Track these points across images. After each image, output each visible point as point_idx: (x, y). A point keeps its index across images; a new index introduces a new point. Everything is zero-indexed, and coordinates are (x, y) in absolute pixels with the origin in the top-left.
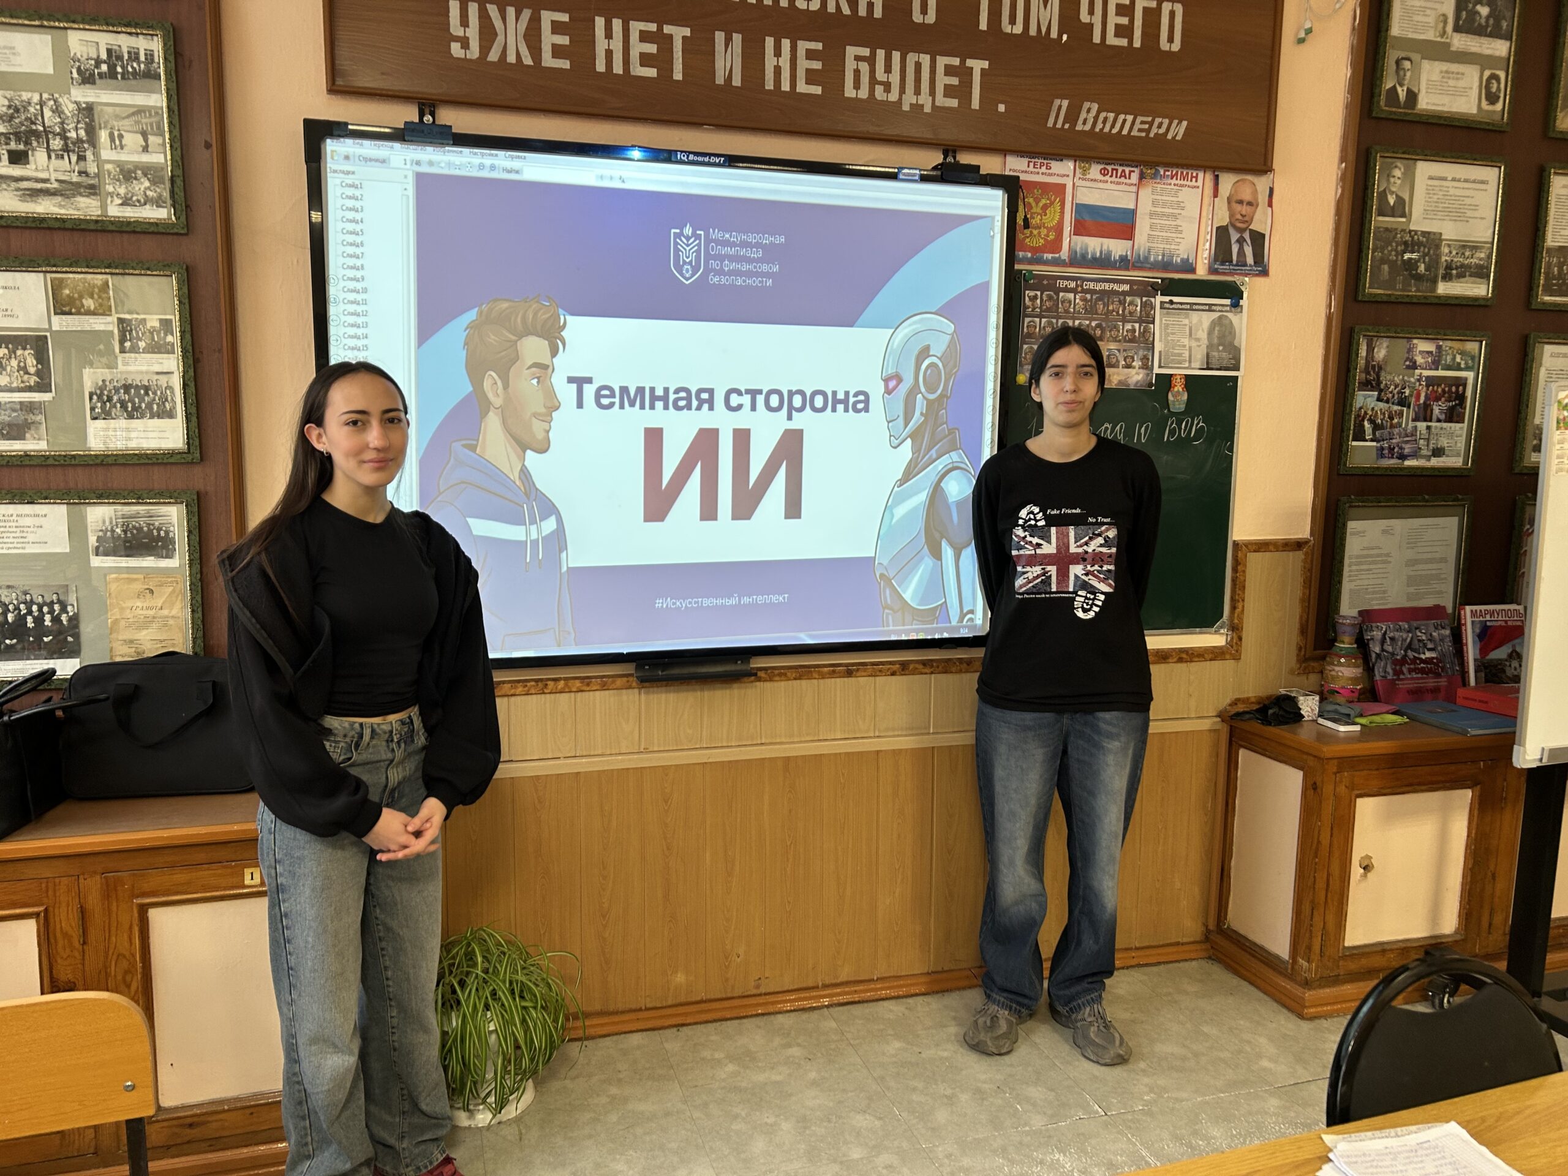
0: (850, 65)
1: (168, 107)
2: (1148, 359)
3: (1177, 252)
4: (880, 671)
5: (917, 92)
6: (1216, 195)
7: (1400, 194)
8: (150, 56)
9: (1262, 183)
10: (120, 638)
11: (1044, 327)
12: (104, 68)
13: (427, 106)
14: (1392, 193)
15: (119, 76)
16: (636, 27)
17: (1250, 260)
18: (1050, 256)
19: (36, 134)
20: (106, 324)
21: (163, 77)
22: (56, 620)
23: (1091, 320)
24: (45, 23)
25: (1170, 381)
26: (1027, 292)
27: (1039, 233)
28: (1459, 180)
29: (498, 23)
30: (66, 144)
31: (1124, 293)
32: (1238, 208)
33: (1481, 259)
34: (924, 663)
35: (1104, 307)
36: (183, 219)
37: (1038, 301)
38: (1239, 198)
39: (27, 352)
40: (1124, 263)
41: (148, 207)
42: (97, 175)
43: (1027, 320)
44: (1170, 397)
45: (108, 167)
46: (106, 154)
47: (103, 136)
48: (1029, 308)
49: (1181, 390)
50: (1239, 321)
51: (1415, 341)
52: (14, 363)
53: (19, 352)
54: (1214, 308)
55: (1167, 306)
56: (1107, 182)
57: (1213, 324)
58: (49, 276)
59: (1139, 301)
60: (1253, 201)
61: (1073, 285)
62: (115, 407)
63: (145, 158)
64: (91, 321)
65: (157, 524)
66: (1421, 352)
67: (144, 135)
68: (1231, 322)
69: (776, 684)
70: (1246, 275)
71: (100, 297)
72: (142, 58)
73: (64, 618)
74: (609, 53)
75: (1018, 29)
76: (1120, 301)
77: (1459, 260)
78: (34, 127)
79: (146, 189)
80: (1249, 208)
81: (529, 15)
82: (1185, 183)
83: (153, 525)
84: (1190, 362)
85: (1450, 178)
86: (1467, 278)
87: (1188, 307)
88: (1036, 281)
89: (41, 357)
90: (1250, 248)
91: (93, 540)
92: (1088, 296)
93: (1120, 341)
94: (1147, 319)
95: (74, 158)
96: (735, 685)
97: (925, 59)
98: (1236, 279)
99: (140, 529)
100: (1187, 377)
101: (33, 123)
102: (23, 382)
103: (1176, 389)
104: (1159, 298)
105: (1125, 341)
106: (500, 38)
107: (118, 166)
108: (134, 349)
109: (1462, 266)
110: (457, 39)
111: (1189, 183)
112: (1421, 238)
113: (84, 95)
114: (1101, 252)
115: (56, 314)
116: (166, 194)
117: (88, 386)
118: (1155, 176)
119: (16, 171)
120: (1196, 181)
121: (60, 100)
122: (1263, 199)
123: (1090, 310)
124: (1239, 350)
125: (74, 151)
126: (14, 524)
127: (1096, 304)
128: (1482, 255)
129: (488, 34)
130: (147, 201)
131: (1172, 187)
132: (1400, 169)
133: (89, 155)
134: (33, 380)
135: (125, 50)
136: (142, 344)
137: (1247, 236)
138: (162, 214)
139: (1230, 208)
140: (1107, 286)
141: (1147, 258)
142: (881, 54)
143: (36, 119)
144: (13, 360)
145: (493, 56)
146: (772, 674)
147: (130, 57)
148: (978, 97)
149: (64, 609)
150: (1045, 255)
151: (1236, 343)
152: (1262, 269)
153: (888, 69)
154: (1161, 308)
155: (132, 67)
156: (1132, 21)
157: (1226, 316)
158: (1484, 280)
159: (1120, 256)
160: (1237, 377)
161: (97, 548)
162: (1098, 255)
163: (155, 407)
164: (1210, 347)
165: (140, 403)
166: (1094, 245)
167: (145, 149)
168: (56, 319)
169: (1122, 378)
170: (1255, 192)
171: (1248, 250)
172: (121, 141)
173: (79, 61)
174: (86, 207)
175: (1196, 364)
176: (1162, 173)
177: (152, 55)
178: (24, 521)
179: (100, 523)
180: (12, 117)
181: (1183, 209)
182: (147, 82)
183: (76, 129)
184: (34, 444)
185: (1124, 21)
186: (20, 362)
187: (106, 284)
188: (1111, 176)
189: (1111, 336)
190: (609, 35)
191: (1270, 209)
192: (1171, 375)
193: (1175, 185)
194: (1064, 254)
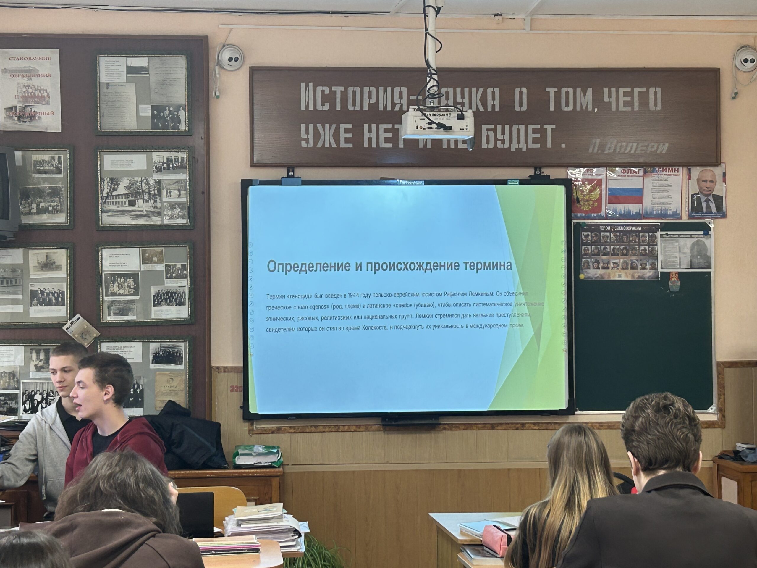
0: (484, 133)
1: (189, 179)
2: (655, 264)
3: (670, 208)
4: (510, 427)
5: (519, 142)
6: (689, 178)
8: (183, 159)
9: (718, 171)
10: (159, 399)
11: (593, 250)
12: (165, 165)
13: (291, 168)
15: (171, 168)
16: (382, 127)
17: (714, 210)
18: (595, 215)
19: (139, 193)
20: (161, 267)
21: (187, 167)
22: (135, 391)
23: (620, 245)
24: (145, 150)
25: (670, 276)
26: (583, 233)
27: (589, 204)
29: (321, 131)
30: (150, 197)
31: (639, 231)
32: (704, 184)
34: (534, 424)
35: (627, 239)
36: (192, 223)
37: (590, 237)
38: (704, 179)
39: (131, 280)
40: (638, 216)
41: (179, 219)
42: (161, 208)
43: (583, 247)
44: (670, 284)
45: (165, 204)
46: (165, 199)
47: (164, 192)
48: (584, 241)
49: (676, 280)
50: (709, 243)
52: (126, 284)
53: (128, 280)
54: (692, 236)
55: (665, 236)
56: (625, 176)
57: (693, 244)
58: (141, 249)
59: (647, 235)
60: (713, 180)
61: (609, 228)
62: (163, 301)
63: (179, 200)
64: (156, 266)
65: (176, 350)
67: (179, 191)
68: (704, 243)
69: (454, 432)
70: (712, 218)
71: (160, 256)
72: (180, 161)
73: (138, 390)
74: (370, 139)
75: (570, 108)
76: (636, 235)
78: (138, 191)
79: (179, 212)
80: (711, 184)
81: (335, 127)
82: (671, 173)
83: (174, 350)
84: (680, 265)
87: (678, 236)
88: (588, 227)
89: (136, 282)
90: (714, 204)
91: (151, 358)
92: (618, 234)
93: (637, 256)
94: (653, 243)
95: (152, 201)
96: (433, 432)
97: (522, 127)
98: (707, 221)
99: (169, 352)
100: (679, 273)
101: (139, 189)
102: (129, 292)
103: (673, 280)
104: (659, 234)
105: (641, 255)
106: (322, 137)
107: (169, 204)
108: (171, 277)
110: (304, 140)
111: (674, 173)
113: (157, 177)
114: (624, 211)
115: (143, 264)
116: (186, 213)
117: (153, 294)
118: (652, 172)
119: (131, 208)
120: (678, 172)
121: (149, 179)
122: (719, 178)
123: (620, 240)
124: (710, 258)
125: (152, 199)
126: (122, 351)
127: (622, 238)
129: (317, 136)
130: (179, 216)
131: (664, 176)
133: (158, 200)
134: (132, 291)
135: (173, 158)
136: (174, 275)
137: (711, 198)
138: (184, 221)
139: (698, 185)
140: (628, 228)
141: (651, 213)
142: (499, 127)
143: (139, 187)
144: (126, 283)
145: (319, 145)
146: (451, 427)
147: (175, 161)
148: (551, 142)
149: (138, 387)
150: (592, 214)
151: (708, 254)
152: (721, 213)
153: (503, 133)
154: (661, 238)
155: (176, 164)
156: (633, 98)
157: (702, 240)
159: (636, 212)
160: (710, 272)
161: (153, 360)
162: (623, 212)
163: (178, 301)
164: (692, 256)
165: (172, 299)
166: (621, 207)
167: (179, 196)
168: (142, 266)
169: (640, 275)
170: (714, 175)
171: (713, 205)
172: (170, 194)
173: (156, 163)
174: (156, 221)
175: (685, 267)
176: (657, 169)
177: (184, 159)
178: (125, 349)
179: (155, 350)
180: (130, 187)
181: (671, 186)
182: (182, 170)
183: (154, 190)
184: (130, 317)
185: (628, 99)
186: (128, 284)
187: (162, 251)
188: (628, 173)
189: (632, 253)
190: (370, 131)
191: (724, 183)
192: (670, 272)
193: (665, 175)
194: (603, 213)
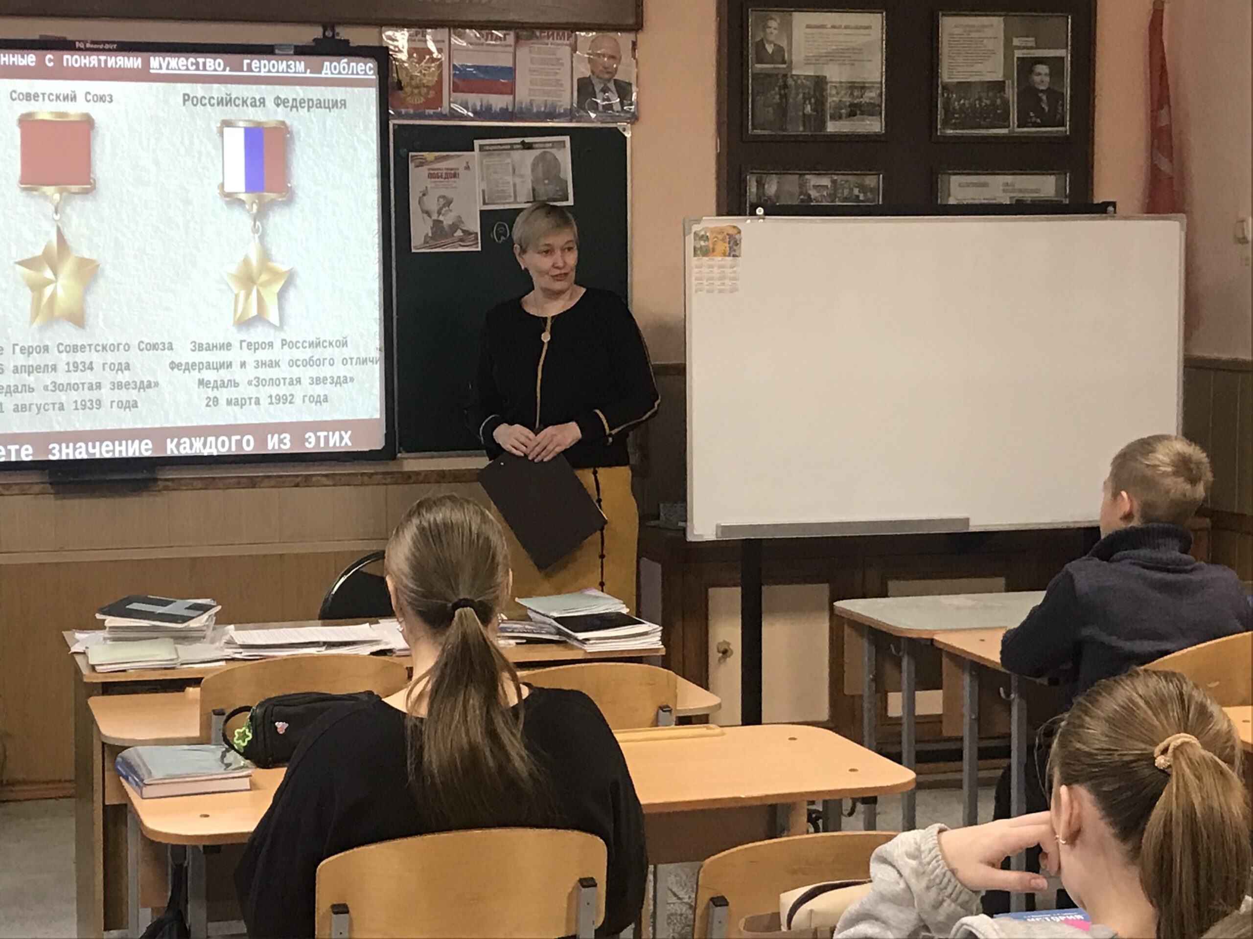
3: (559, 104)
4: (284, 483)
7: (778, 43)
14: (770, 42)
18: (431, 112)
27: (420, 93)
28: (840, 27)
32: (599, 61)
33: (871, 98)
38: (601, 52)
40: (506, 114)
51: (808, 177)
56: (482, 44)
60: (615, 55)
66: (814, 186)
69: (183, 494)
77: (847, 100)
80: (612, 61)
82: (562, 42)
85: (829, 26)
86: (858, 117)
98: (620, 125)
109: (852, 105)
111: (566, 42)
112: (804, 81)
114: (481, 106)
128: (873, 94)
131: (549, 46)
132: (776, 20)
137: (611, 85)
139: (590, 62)
141: (527, 110)
146: (179, 485)
150: (427, 111)
158: (878, 118)
159: (501, 109)
162: (479, 109)
166: (474, 100)
170: (617, 46)
176: (538, 33)
188: (486, 40)
191: (634, 61)
193: (551, 44)
194: (445, 109)
